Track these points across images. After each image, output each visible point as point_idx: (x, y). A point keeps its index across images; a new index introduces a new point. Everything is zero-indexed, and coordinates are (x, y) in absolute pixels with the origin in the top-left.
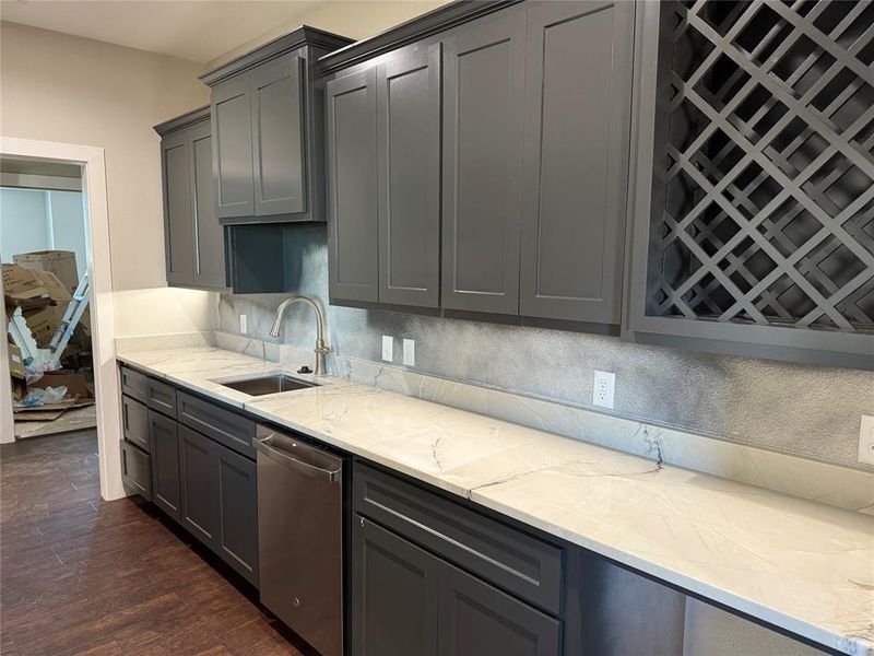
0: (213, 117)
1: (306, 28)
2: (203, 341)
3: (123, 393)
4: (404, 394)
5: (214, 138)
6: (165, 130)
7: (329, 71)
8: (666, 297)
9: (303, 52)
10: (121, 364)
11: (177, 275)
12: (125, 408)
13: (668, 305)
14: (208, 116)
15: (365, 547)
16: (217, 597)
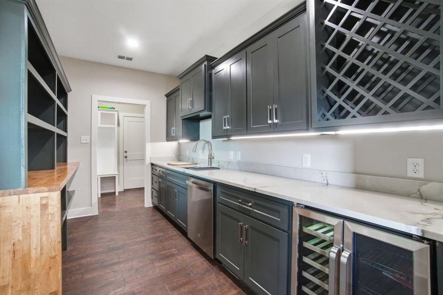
0: (180, 89)
1: (206, 56)
2: (176, 159)
3: (152, 174)
4: (237, 170)
5: (180, 95)
6: (167, 96)
7: (213, 68)
8: (325, 116)
9: (206, 63)
10: (152, 164)
11: (169, 138)
12: (152, 178)
13: (326, 118)
14: (179, 89)
15: (220, 214)
16: (175, 235)
